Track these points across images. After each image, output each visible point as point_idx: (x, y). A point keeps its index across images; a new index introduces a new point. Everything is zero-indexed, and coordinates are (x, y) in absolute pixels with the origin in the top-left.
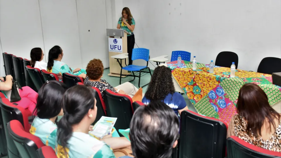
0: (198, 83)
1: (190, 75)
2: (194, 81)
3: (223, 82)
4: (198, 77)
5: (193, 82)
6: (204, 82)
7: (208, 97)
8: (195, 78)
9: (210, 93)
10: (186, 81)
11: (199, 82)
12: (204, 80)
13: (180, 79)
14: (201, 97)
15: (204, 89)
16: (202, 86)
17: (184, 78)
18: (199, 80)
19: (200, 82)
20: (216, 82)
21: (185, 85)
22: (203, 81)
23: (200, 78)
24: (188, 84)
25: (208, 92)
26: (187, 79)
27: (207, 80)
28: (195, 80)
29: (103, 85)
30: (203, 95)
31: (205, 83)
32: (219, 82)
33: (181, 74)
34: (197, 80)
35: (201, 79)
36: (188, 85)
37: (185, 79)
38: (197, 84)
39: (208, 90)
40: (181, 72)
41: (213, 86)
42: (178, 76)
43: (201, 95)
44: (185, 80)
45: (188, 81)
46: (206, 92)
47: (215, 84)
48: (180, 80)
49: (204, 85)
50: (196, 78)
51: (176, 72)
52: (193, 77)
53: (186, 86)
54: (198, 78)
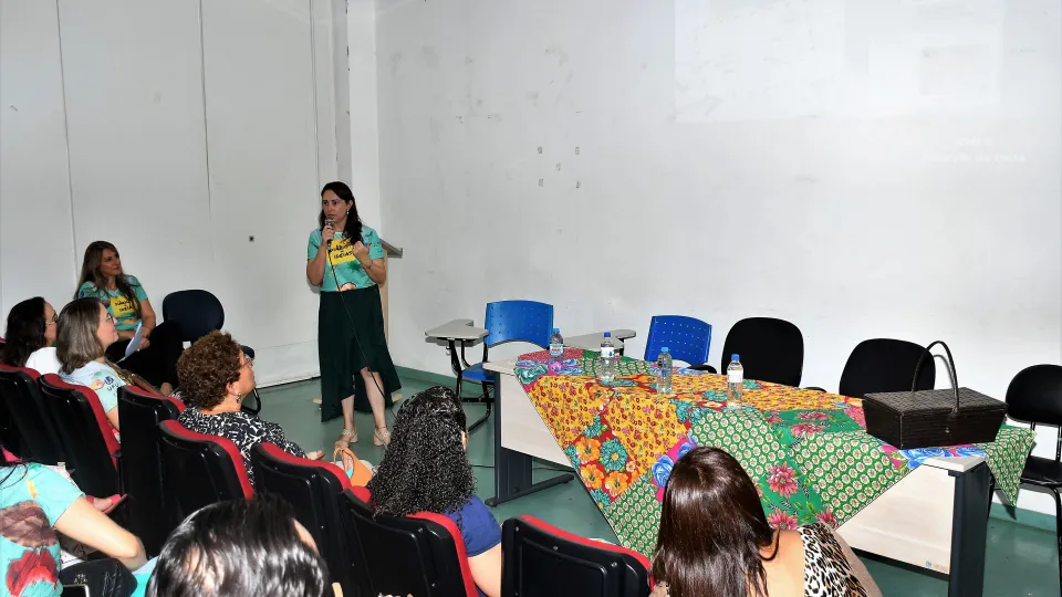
0: (619, 429)
1: (588, 400)
2: (604, 421)
3: (702, 426)
4: (618, 406)
5: (602, 424)
6: (638, 426)
7: (652, 481)
8: (606, 412)
9: (657, 466)
10: (577, 423)
11: (622, 426)
12: (637, 419)
13: (555, 414)
14: (628, 481)
15: (636, 450)
16: (633, 440)
17: (571, 412)
18: (621, 419)
19: (625, 424)
20: (676, 424)
21: (574, 438)
22: (635, 423)
23: (622, 410)
24: (584, 435)
25: (652, 462)
26: (580, 416)
27: (649, 419)
28: (608, 418)
29: (244, 427)
30: (634, 473)
31: (642, 429)
32: (688, 426)
33: (561, 395)
34: (612, 418)
35: (626, 413)
36: (582, 439)
37: (574, 415)
38: (614, 433)
39: (652, 455)
40: (558, 390)
41: (665, 441)
42: (549, 405)
43: (629, 475)
44: (573, 418)
45: (585, 420)
46: (645, 462)
47: (674, 434)
48: (557, 419)
49: (638, 437)
50: (610, 411)
51: (542, 388)
52: (601, 408)
53: (578, 439)
54: (617, 411)
